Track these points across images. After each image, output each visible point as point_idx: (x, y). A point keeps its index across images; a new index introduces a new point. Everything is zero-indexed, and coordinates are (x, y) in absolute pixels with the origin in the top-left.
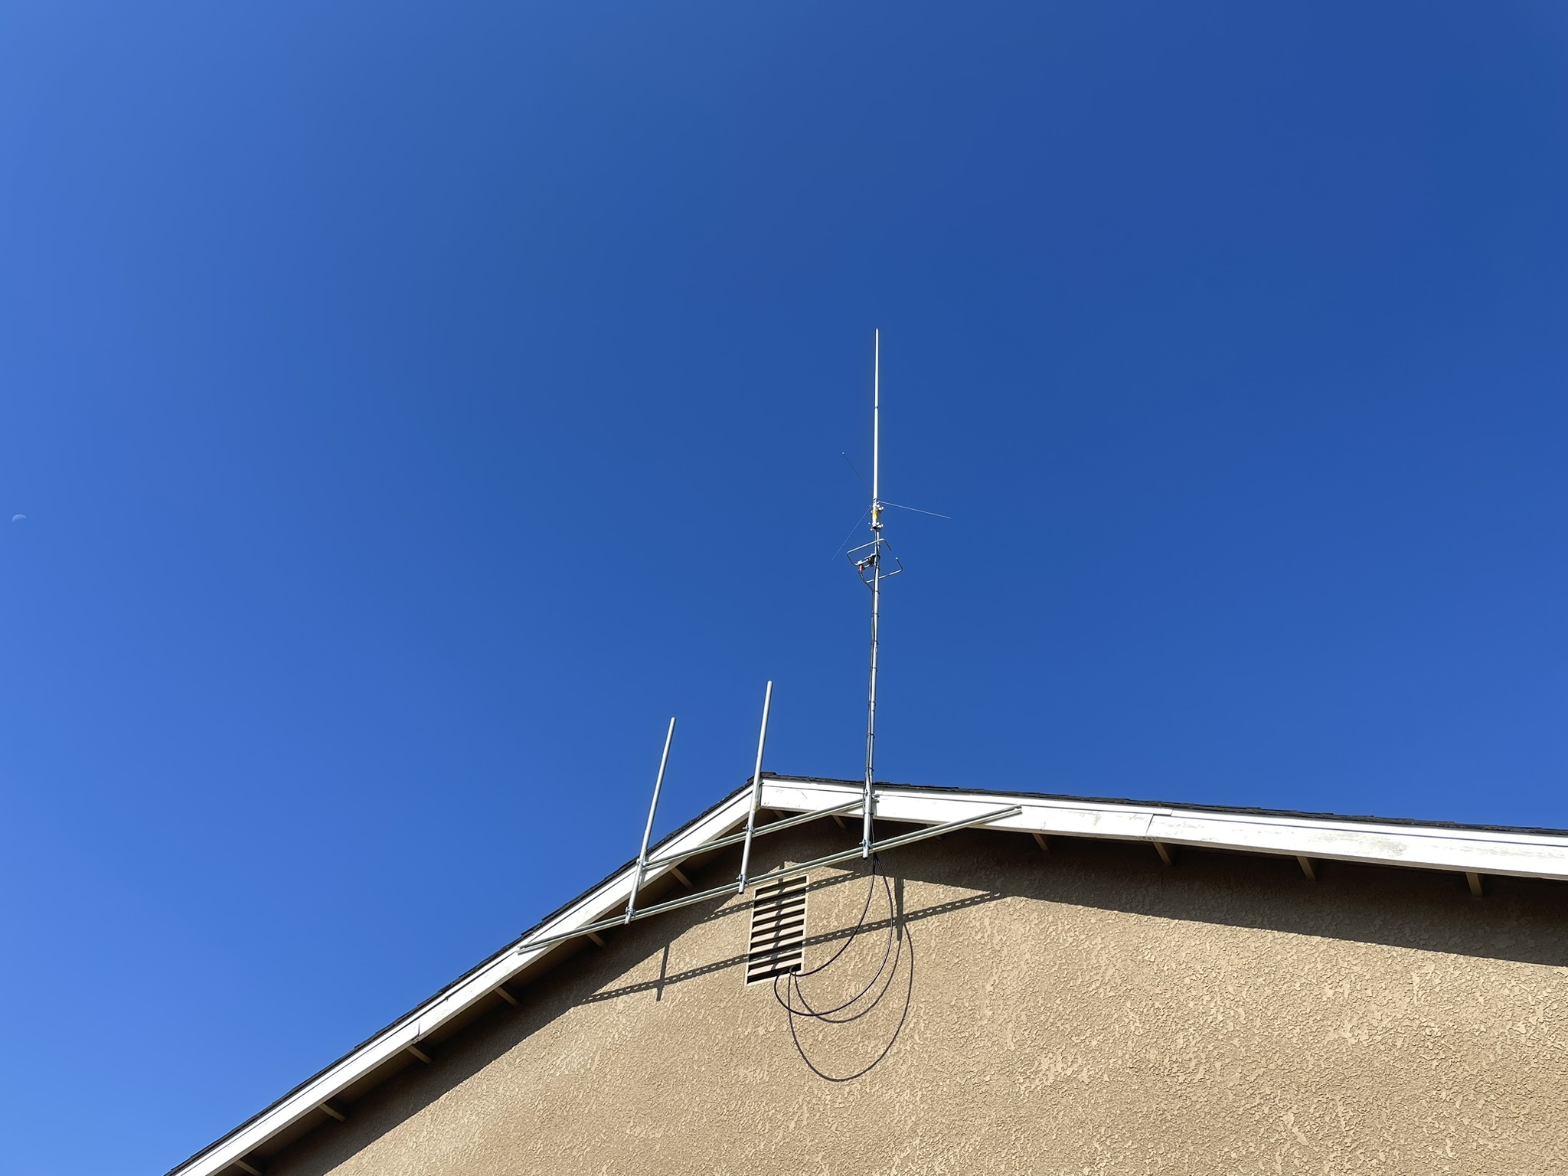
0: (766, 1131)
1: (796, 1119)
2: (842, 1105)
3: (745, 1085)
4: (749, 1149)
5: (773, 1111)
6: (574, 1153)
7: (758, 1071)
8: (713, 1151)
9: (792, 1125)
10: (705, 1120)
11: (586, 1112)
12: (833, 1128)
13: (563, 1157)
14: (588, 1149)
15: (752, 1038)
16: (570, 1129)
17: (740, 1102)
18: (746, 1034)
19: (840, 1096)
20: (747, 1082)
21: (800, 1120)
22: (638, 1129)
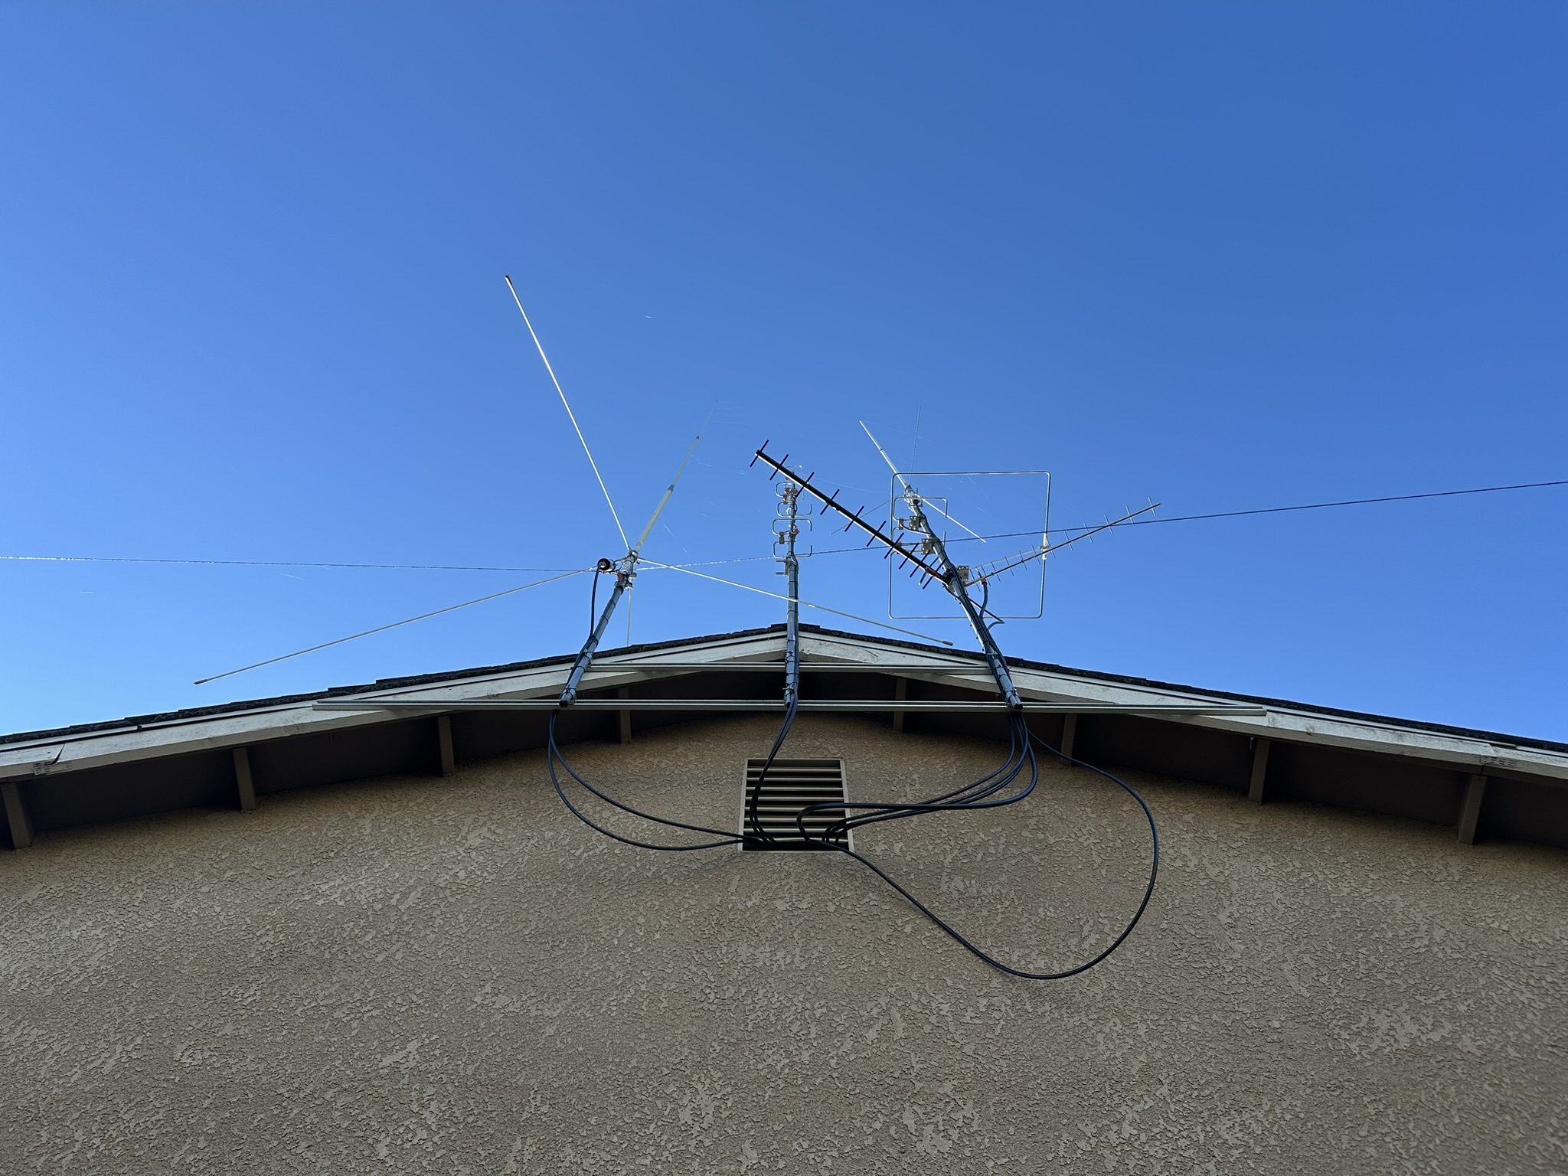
0: (813, 1036)
1: (878, 1026)
2: (977, 1021)
3: (754, 968)
4: (775, 1058)
5: (825, 1010)
6: (338, 1014)
7: (780, 954)
8: (686, 1051)
9: (872, 1035)
10: (665, 1004)
11: (379, 959)
12: (967, 1049)
13: (310, 1017)
14: (375, 1013)
15: (763, 911)
16: (335, 979)
17: (744, 990)
18: (749, 904)
19: (970, 1009)
20: (757, 965)
21: (886, 1032)
22: (502, 1000)
